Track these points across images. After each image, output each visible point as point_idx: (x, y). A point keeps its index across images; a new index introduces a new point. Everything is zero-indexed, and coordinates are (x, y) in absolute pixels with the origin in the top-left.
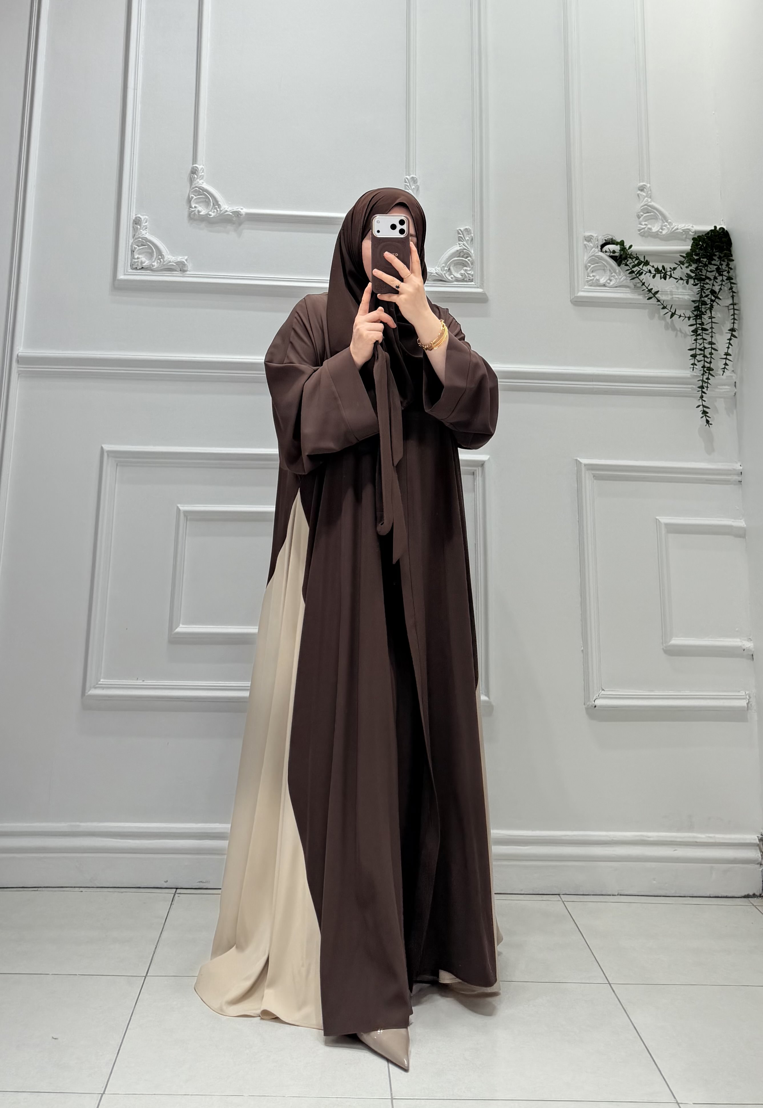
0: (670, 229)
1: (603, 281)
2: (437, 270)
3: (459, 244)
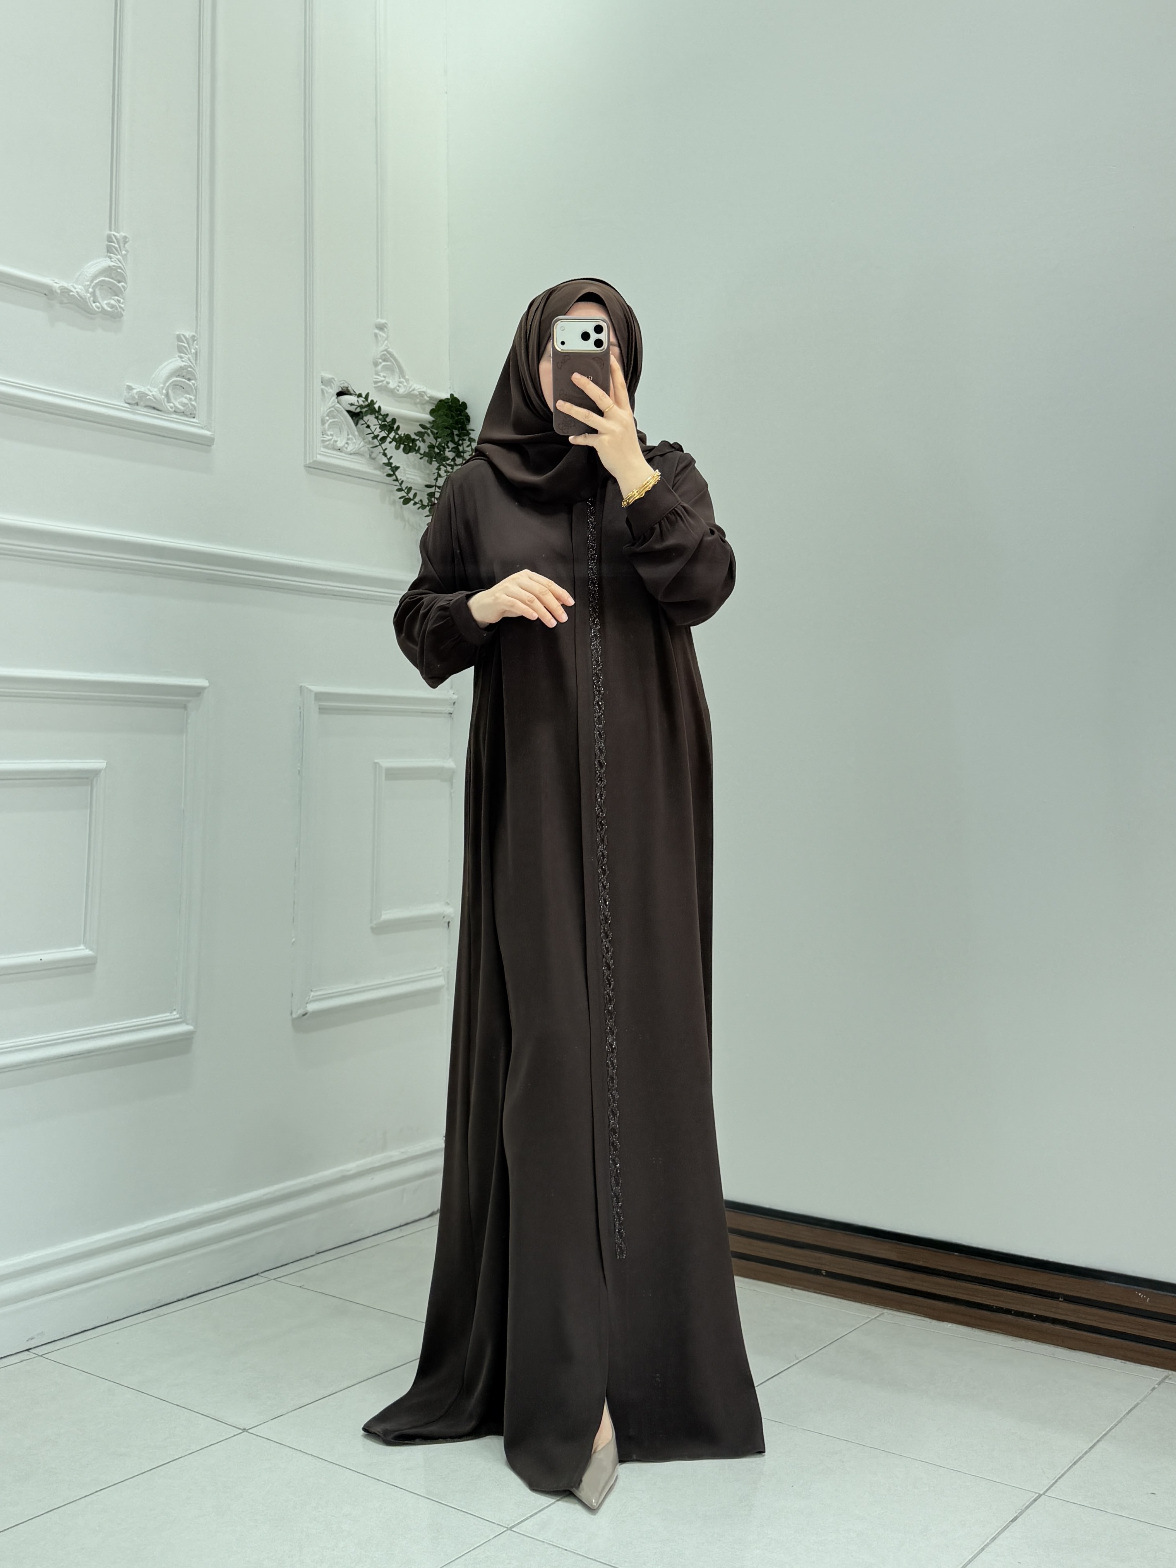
0: (408, 388)
1: (340, 444)
2: (153, 392)
3: (181, 357)
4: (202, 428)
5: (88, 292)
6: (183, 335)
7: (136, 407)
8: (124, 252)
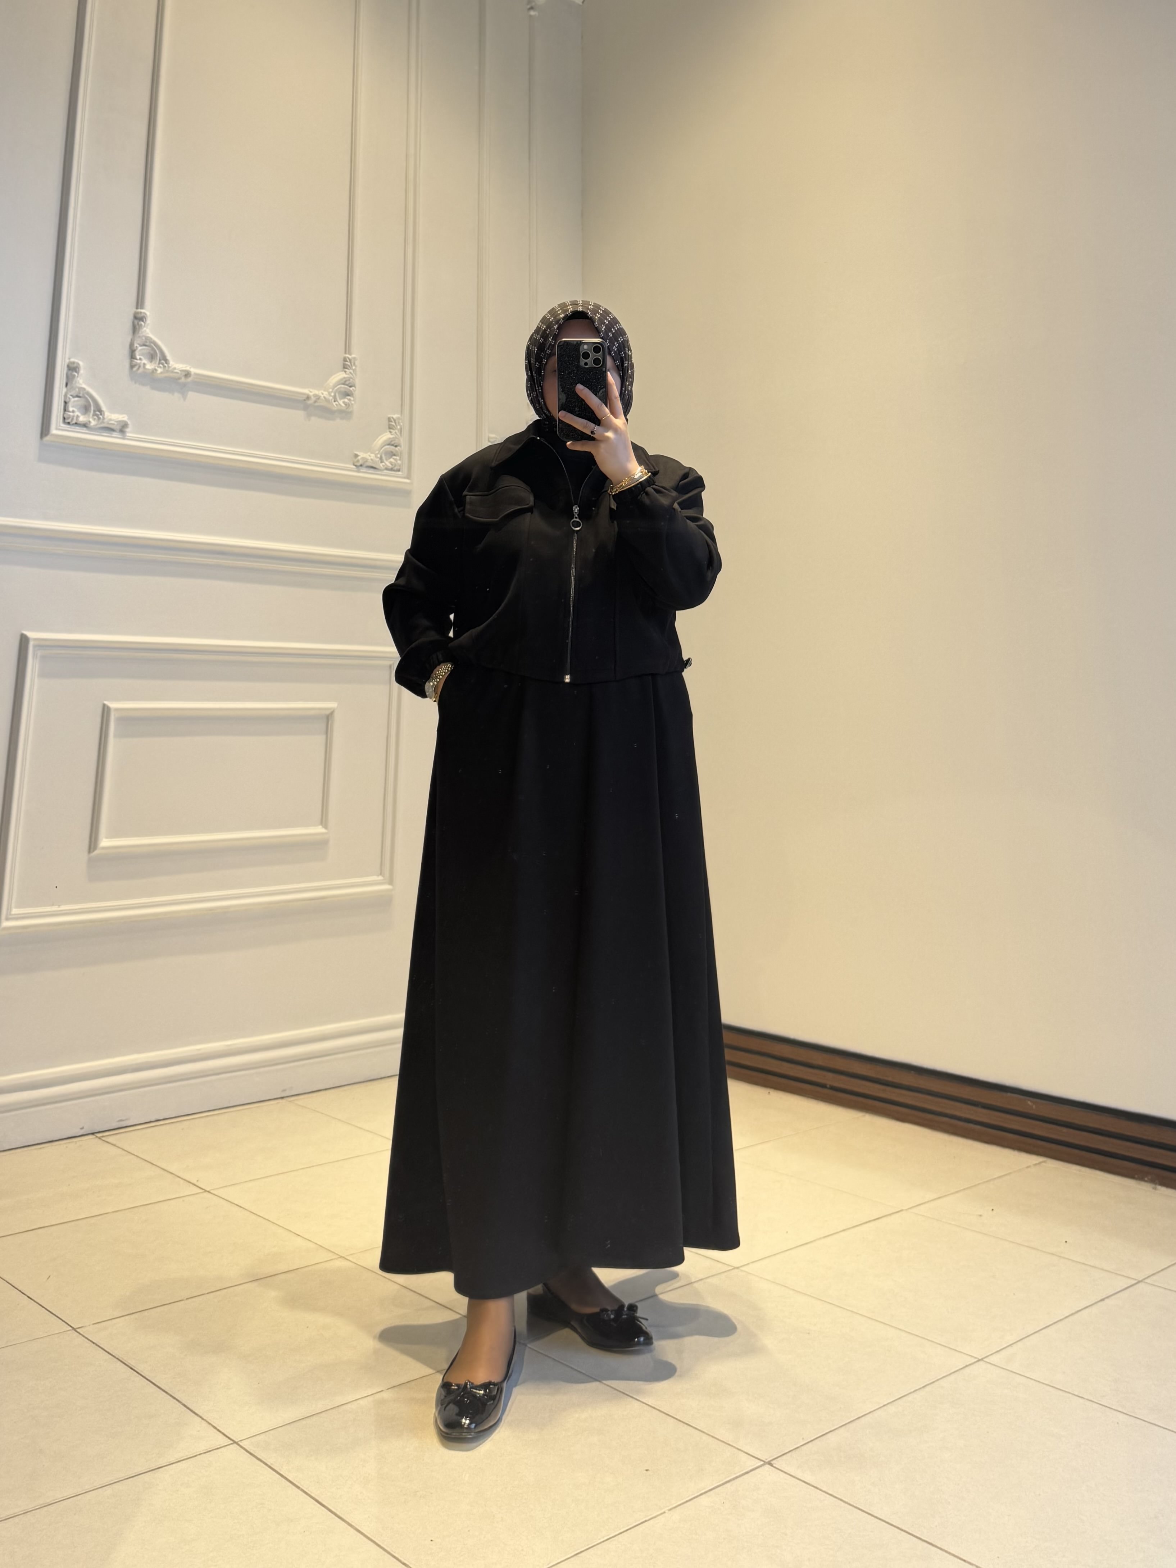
2: (370, 457)
3: (390, 432)
4: (404, 478)
5: (331, 396)
6: (393, 418)
7: (360, 468)
8: (354, 367)
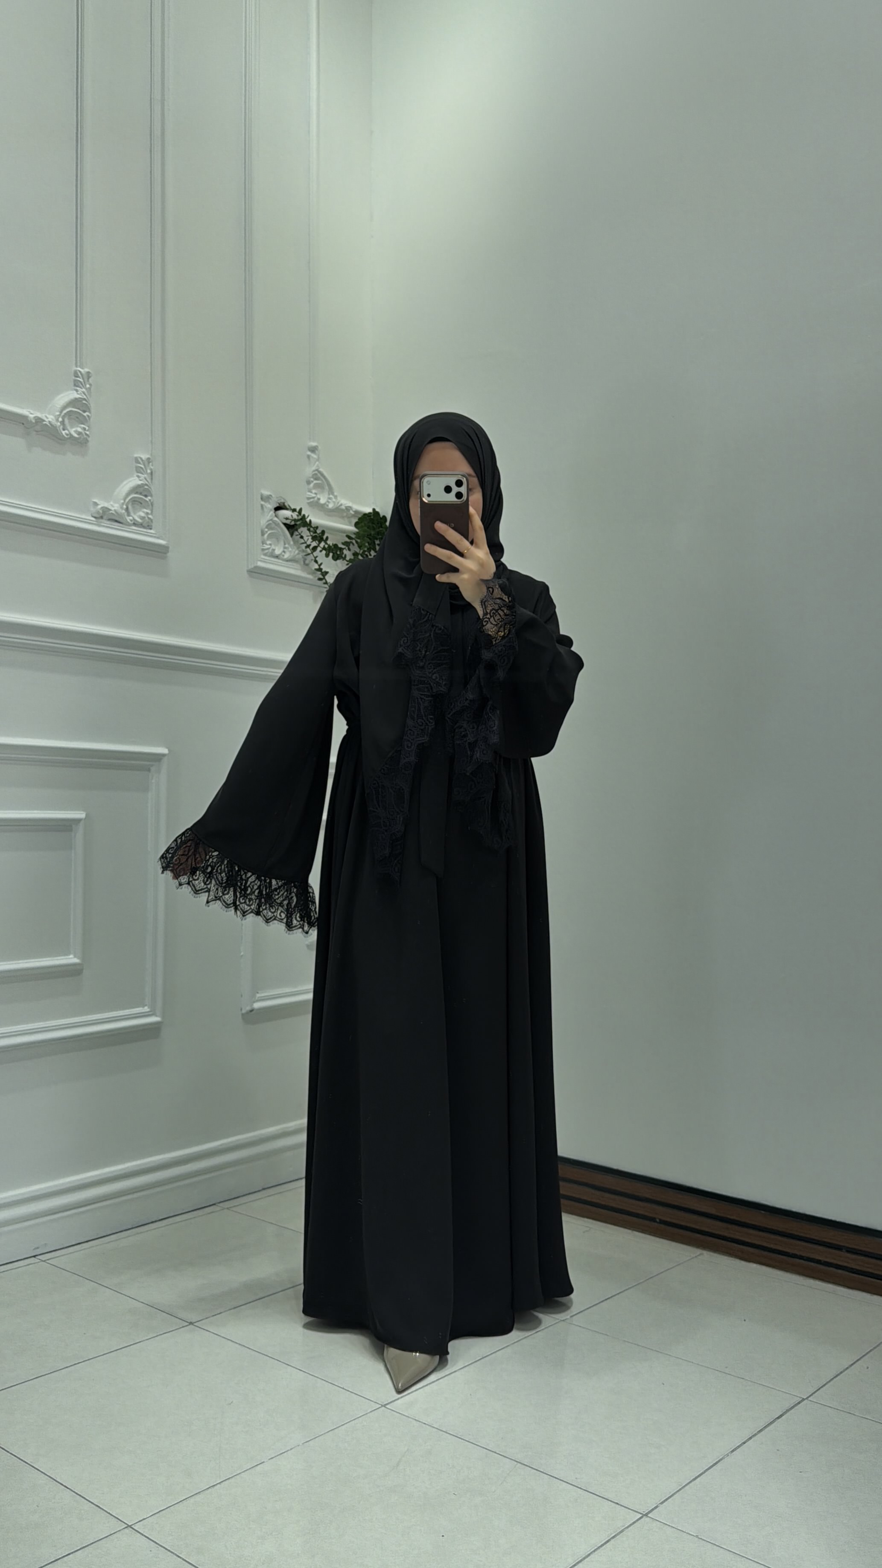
0: (336, 503)
1: (278, 552)
2: (115, 506)
3: (138, 477)
4: (158, 538)
5: (58, 421)
6: (141, 458)
7: (101, 520)
8: (88, 386)
